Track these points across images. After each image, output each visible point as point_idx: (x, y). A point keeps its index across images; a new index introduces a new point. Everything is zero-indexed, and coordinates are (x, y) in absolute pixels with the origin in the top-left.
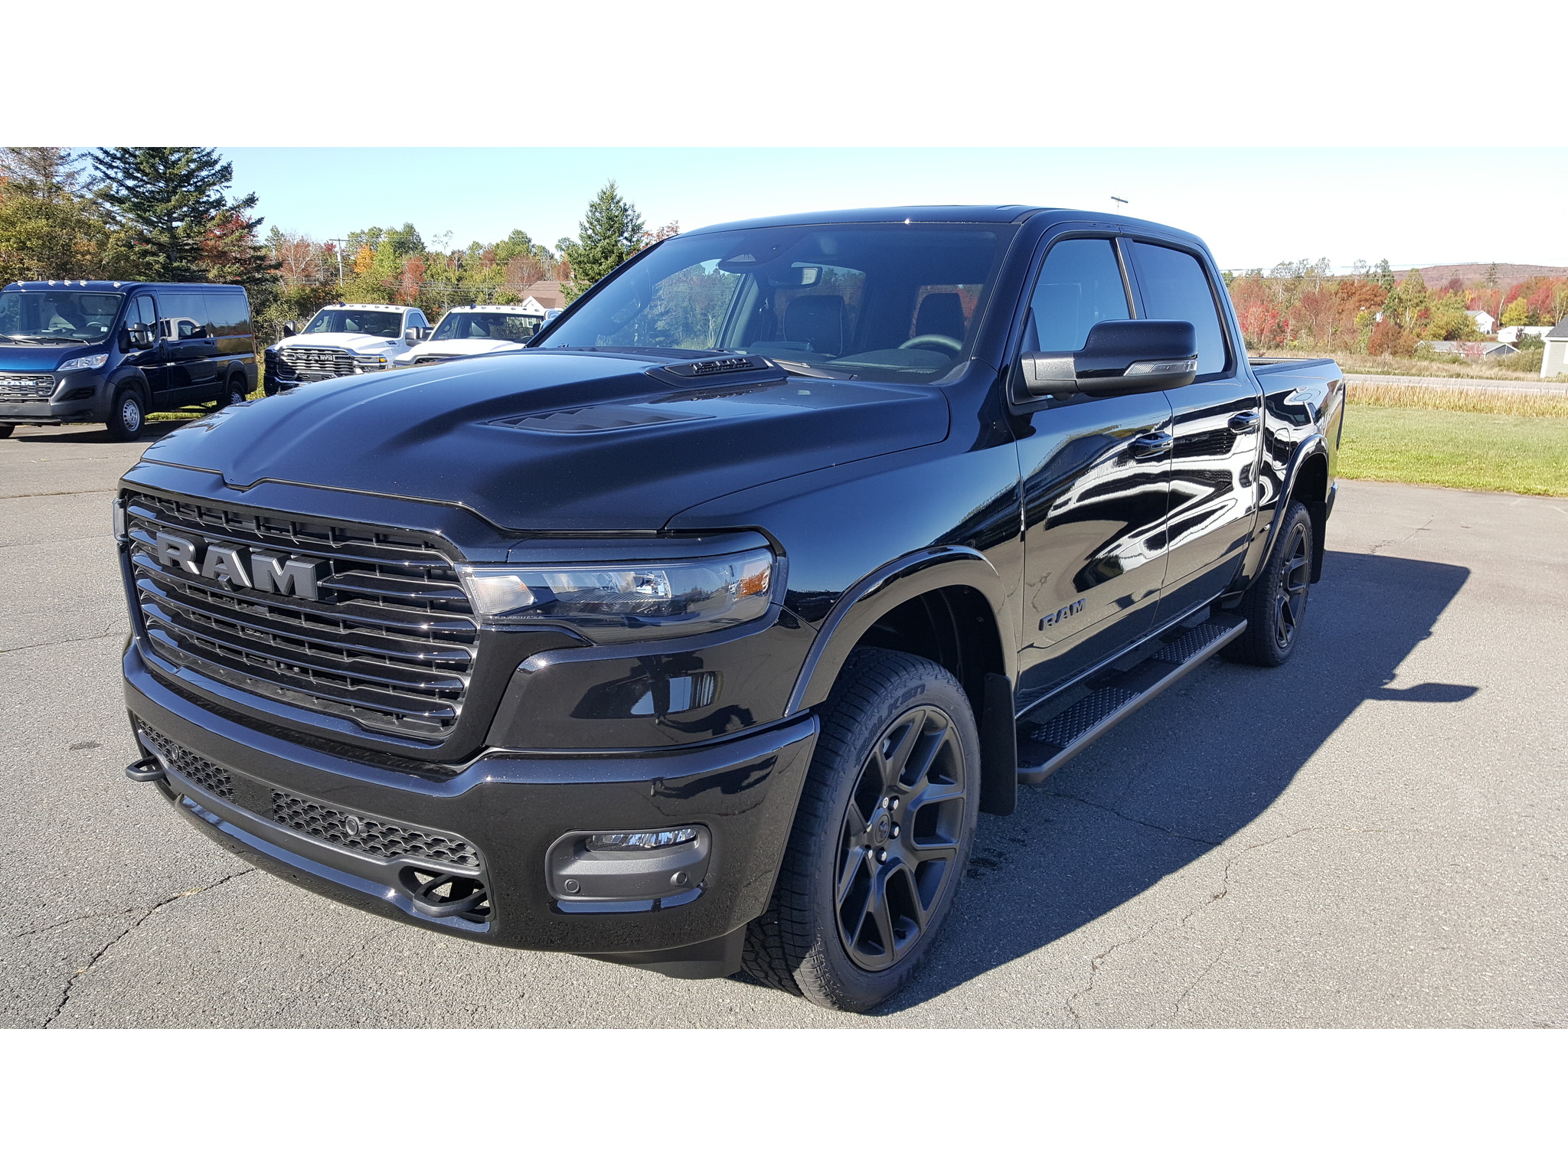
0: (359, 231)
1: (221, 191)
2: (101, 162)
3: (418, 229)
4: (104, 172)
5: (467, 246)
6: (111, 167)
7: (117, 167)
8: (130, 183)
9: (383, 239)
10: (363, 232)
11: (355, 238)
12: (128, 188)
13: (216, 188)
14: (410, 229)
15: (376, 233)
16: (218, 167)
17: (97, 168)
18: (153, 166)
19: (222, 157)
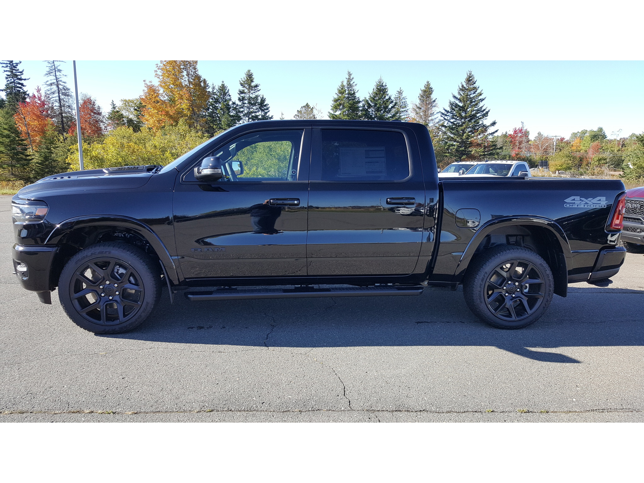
0: (576, 132)
1: (483, 121)
2: (443, 114)
3: (604, 129)
4: (444, 118)
5: (629, 136)
6: (446, 115)
7: (448, 115)
8: (452, 121)
9: (587, 134)
10: (578, 132)
11: (574, 135)
12: (451, 122)
13: (481, 120)
14: (601, 130)
15: (584, 132)
16: (485, 112)
17: (442, 116)
18: (460, 114)
19: (487, 108)
